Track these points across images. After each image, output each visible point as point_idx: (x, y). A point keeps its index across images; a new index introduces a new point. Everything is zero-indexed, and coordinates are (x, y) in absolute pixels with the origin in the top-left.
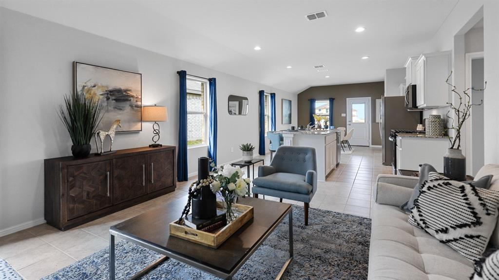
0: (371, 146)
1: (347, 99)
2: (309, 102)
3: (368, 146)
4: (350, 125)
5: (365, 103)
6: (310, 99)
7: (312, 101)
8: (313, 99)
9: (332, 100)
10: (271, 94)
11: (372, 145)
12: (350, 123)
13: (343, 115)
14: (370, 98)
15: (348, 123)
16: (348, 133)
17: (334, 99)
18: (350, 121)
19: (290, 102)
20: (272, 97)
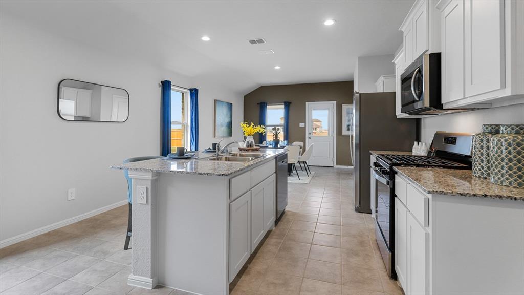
0: (336, 166)
1: (307, 103)
2: (259, 107)
3: (333, 167)
4: (310, 138)
5: (329, 109)
6: (259, 102)
7: (262, 106)
8: (264, 103)
9: (287, 105)
10: (191, 90)
11: (337, 164)
12: (310, 136)
13: (302, 125)
14: (335, 102)
15: (307, 136)
16: (307, 148)
17: (291, 103)
18: (310, 134)
19: (230, 106)
20: (192, 95)
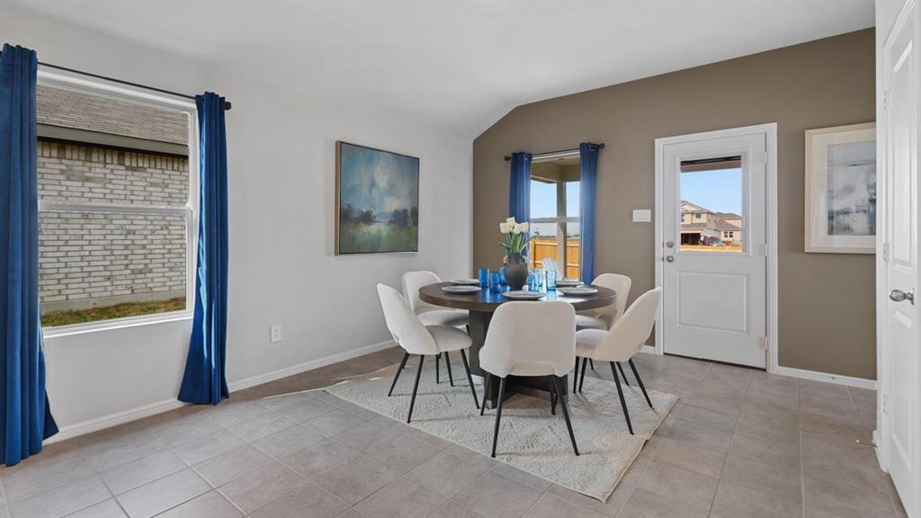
0: (776, 368)
1: (659, 142)
3: (765, 370)
4: (670, 260)
11: (783, 362)
12: (669, 252)
13: (641, 216)
14: (772, 128)
15: (660, 252)
17: (602, 146)
18: (669, 245)
